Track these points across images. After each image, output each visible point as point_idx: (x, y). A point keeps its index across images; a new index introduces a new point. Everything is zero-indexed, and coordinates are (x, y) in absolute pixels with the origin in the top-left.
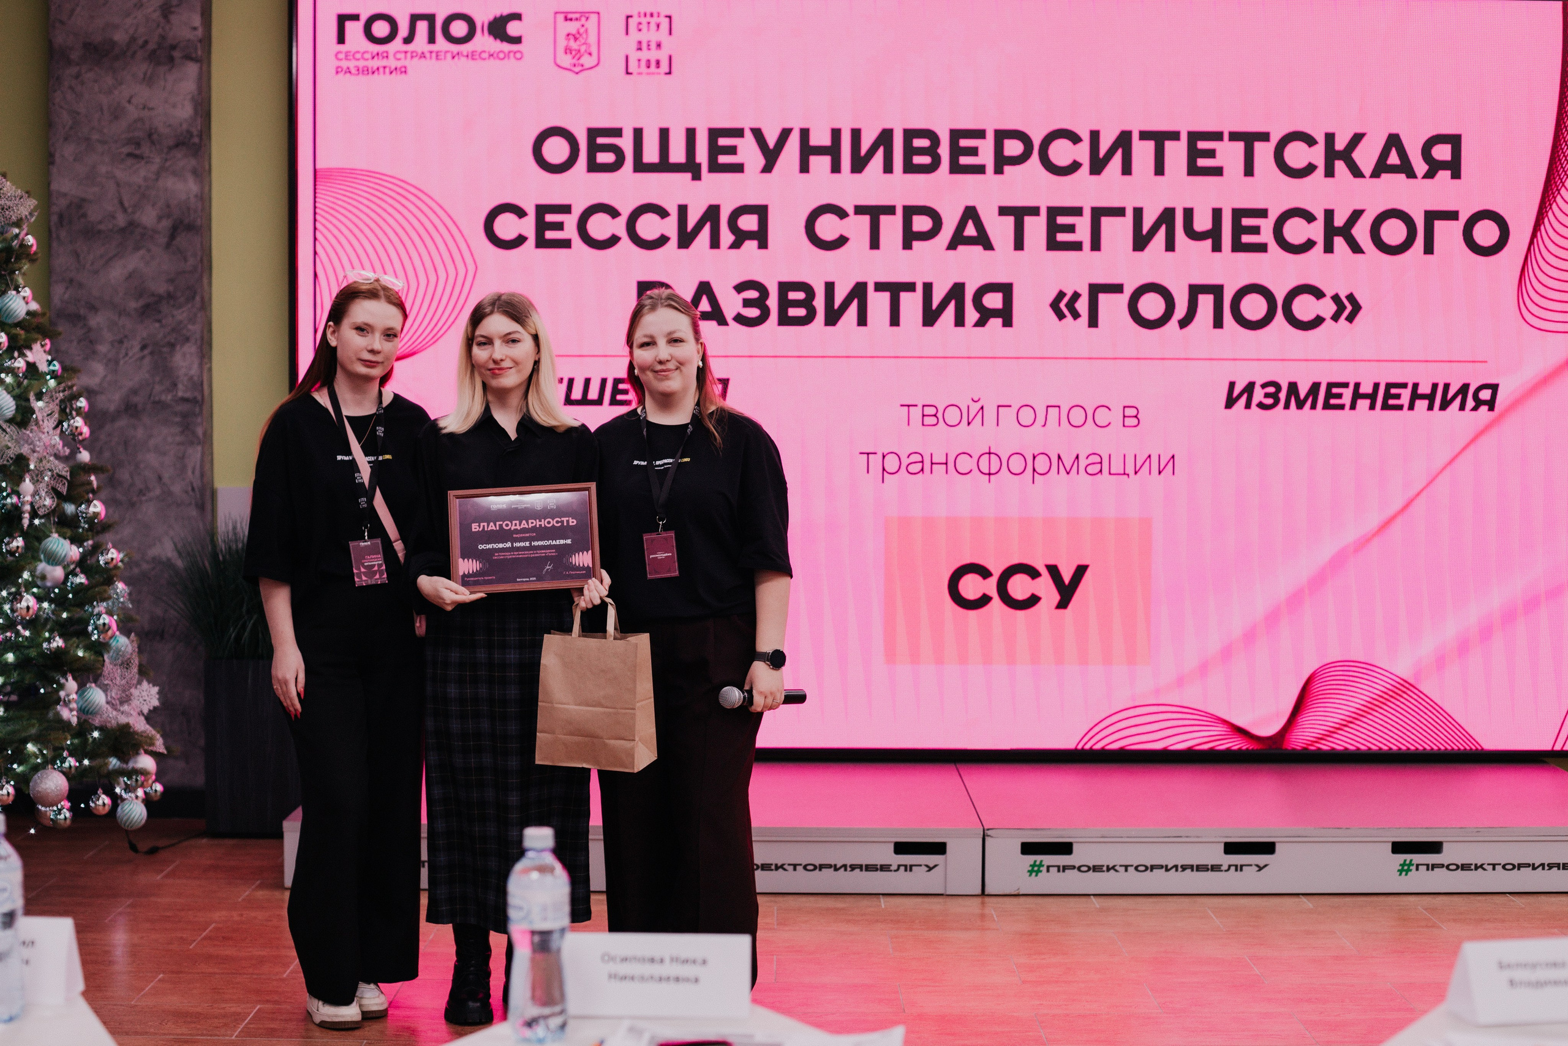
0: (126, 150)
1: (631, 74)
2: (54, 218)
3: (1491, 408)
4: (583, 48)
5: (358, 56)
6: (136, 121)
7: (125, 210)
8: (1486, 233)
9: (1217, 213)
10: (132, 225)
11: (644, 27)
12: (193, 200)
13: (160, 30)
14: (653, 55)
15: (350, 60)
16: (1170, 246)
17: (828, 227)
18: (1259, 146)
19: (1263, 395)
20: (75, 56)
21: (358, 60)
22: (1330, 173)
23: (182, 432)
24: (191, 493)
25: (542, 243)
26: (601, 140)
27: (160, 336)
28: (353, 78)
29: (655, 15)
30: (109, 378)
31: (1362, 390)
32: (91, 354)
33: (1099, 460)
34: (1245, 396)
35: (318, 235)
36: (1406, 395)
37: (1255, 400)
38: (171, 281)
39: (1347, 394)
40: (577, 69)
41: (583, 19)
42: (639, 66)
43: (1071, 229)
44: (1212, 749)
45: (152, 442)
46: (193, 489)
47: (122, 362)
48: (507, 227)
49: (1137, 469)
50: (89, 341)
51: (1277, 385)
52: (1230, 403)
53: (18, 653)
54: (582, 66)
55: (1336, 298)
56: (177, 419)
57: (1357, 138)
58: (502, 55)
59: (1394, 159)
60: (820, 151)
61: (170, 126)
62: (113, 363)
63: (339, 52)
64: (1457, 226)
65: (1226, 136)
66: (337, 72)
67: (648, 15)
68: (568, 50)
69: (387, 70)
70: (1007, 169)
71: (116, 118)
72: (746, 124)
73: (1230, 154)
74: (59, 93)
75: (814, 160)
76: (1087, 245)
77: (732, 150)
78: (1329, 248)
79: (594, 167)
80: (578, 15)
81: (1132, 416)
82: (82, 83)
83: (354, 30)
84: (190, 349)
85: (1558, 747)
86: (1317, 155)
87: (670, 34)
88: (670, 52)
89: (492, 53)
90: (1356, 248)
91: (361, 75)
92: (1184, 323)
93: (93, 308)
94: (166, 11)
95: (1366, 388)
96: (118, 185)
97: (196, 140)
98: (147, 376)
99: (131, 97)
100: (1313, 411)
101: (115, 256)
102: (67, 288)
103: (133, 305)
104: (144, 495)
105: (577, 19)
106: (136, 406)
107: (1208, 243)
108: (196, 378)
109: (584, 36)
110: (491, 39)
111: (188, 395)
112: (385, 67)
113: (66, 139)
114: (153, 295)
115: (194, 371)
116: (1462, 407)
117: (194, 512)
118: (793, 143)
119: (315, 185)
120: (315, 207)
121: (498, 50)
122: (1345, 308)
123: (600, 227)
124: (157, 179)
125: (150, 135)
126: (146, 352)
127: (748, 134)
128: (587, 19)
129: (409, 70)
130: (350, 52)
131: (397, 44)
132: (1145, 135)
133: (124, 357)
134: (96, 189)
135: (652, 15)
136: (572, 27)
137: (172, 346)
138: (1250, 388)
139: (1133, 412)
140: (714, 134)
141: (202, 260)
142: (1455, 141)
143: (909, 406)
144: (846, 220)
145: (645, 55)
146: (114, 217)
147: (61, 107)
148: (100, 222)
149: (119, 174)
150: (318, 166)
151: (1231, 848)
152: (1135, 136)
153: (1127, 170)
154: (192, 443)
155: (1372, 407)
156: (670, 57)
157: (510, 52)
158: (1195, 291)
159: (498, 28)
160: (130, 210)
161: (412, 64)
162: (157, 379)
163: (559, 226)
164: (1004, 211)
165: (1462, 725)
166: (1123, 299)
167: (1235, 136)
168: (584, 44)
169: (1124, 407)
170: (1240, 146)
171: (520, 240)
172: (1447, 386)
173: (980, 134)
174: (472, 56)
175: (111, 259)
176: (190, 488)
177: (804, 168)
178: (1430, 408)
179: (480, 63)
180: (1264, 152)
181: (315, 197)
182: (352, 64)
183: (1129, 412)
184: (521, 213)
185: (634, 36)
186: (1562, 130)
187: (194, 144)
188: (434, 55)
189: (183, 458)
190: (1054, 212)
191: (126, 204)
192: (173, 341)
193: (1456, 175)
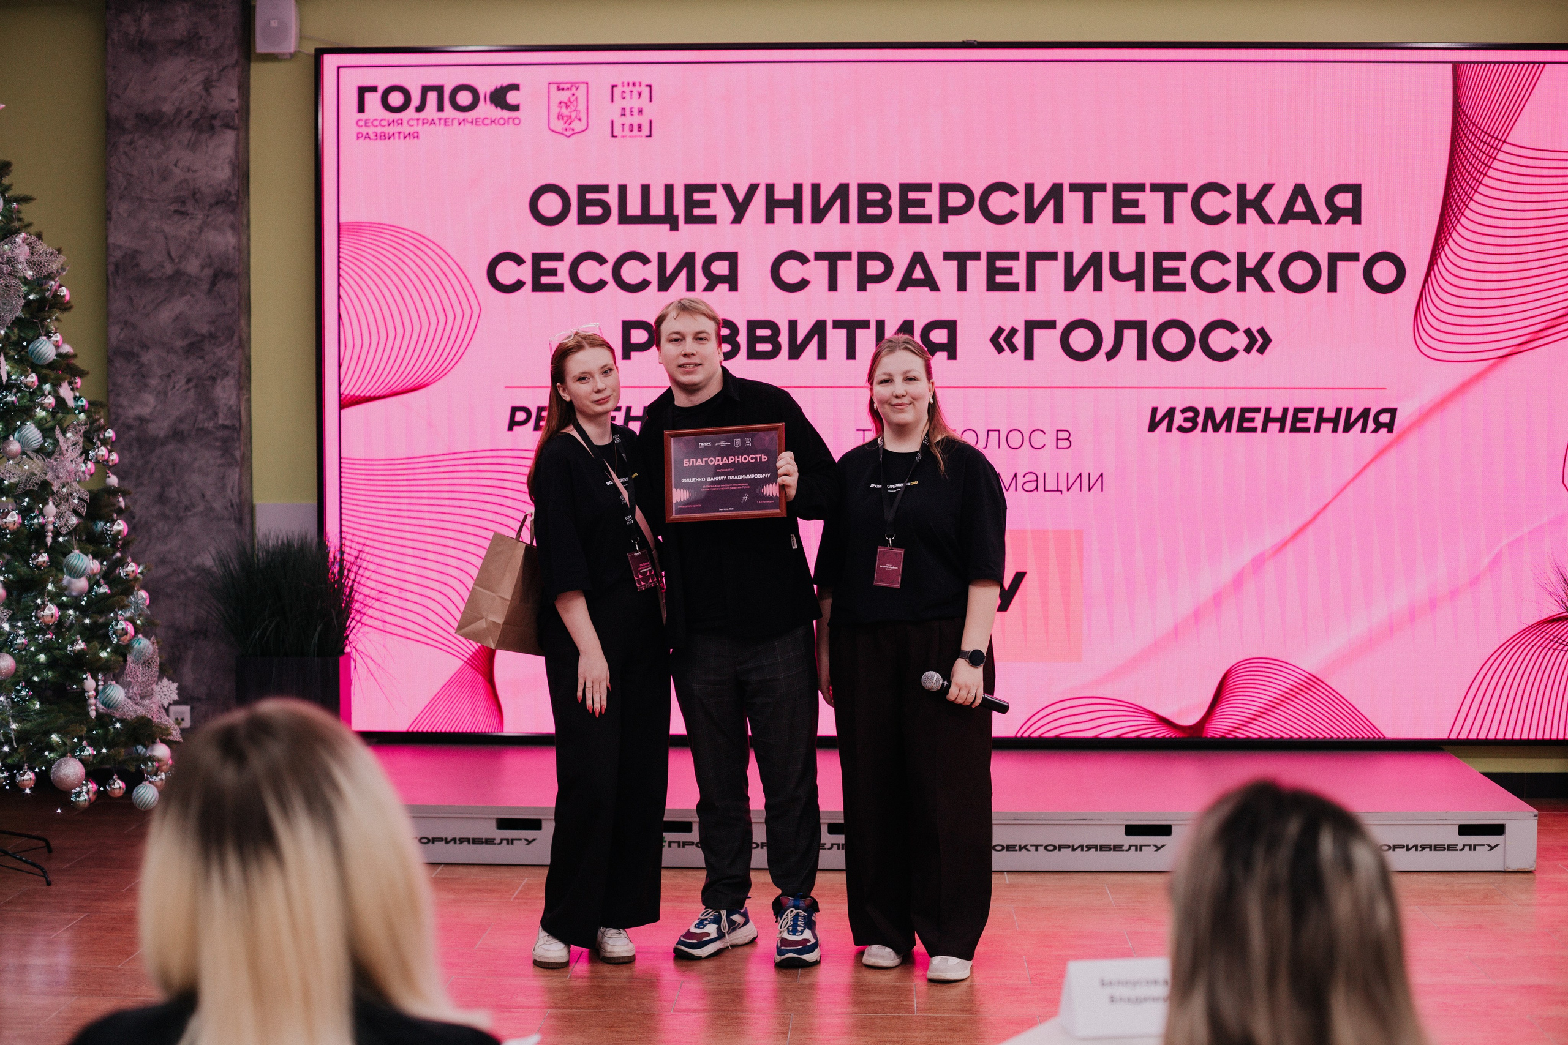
0: (172, 208)
1: (616, 137)
2: (111, 268)
3: (1390, 431)
4: (574, 115)
5: (376, 123)
6: (182, 182)
7: (172, 260)
8: (1384, 273)
9: (1140, 257)
10: (178, 273)
11: (627, 95)
12: (231, 251)
13: (202, 102)
14: (636, 120)
15: (369, 126)
16: (1098, 286)
17: (791, 272)
18: (1178, 197)
19: (1182, 419)
20: (128, 125)
21: (377, 126)
22: (1242, 219)
23: (223, 456)
24: (230, 509)
25: (538, 287)
26: (589, 196)
27: (203, 371)
28: (372, 142)
29: (637, 84)
30: (158, 408)
31: (1273, 415)
32: (143, 387)
33: (1035, 479)
34: (1166, 420)
35: (342, 281)
36: (1312, 418)
37: (1176, 424)
38: (213, 322)
39: (1259, 418)
40: (568, 133)
41: (574, 89)
42: (623, 130)
43: (1008, 271)
44: (1138, 737)
45: (196, 464)
46: (232, 506)
47: (170, 394)
48: (507, 273)
49: (1069, 486)
50: (142, 376)
51: (1195, 411)
52: (1153, 426)
53: (49, 654)
54: (573, 130)
55: (1248, 332)
56: (218, 444)
57: (1266, 189)
58: (502, 122)
59: (1300, 207)
60: (784, 204)
61: (211, 186)
62: (162, 395)
63: (359, 120)
64: (1359, 267)
65: (1148, 188)
66: (358, 138)
67: (631, 84)
68: (560, 116)
69: (402, 135)
70: (951, 218)
71: (164, 179)
72: (719, 180)
73: (1151, 204)
74: (115, 157)
75: (779, 212)
76: (1023, 286)
77: (706, 204)
78: (1241, 287)
79: (583, 219)
80: (569, 86)
81: (1064, 439)
82: (135, 149)
83: (373, 100)
84: (230, 382)
85: (1453, 736)
86: (1230, 204)
87: (651, 101)
88: (650, 118)
89: (493, 119)
90: (1266, 287)
91: (378, 140)
92: (1111, 355)
93: (145, 347)
94: (208, 85)
95: (1276, 413)
96: (166, 238)
97: (234, 198)
98: (192, 406)
99: (177, 161)
100: (1228, 434)
101: (165, 300)
102: (122, 329)
103: (179, 343)
104: (190, 511)
105: (568, 89)
106: (182, 432)
107: (1132, 284)
108: (234, 408)
109: (575, 103)
110: (493, 107)
111: (227, 423)
112: (399, 133)
113: (121, 198)
114: (197, 334)
115: (233, 401)
116: (1364, 430)
117: (233, 526)
118: (760, 197)
119: (339, 237)
120: (339, 257)
121: (499, 117)
122: (1257, 340)
123: (589, 272)
124: (200, 233)
125: (194, 194)
126: (191, 385)
127: (720, 189)
128: (577, 88)
129: (421, 135)
130: (369, 120)
131: (410, 112)
132: (1074, 188)
133: (172, 389)
134: (147, 242)
135: (634, 85)
136: (564, 96)
137: (213, 379)
138: (1171, 412)
139: (1066, 435)
140: (690, 189)
141: (239, 304)
142: (1355, 190)
143: (864, 430)
144: (808, 265)
145: (628, 120)
146: (163, 267)
147: (117, 171)
148: (151, 271)
149: (167, 229)
150: (341, 221)
151: (1131, 830)
152: (1066, 188)
153: (1058, 218)
154: (231, 465)
155: (1282, 430)
156: (651, 122)
157: (509, 118)
158: (1121, 326)
159: (499, 97)
160: (176, 261)
161: (423, 130)
162: (201, 408)
163: (553, 272)
164: (948, 256)
165: (1366, 716)
166: (1056, 334)
167: (1155, 188)
168: (574, 110)
169: (1058, 431)
170: (1160, 196)
171: (519, 285)
172: (1350, 411)
173: (927, 188)
174: (475, 122)
175: (160, 304)
176: (229, 505)
177: (770, 219)
178: (1335, 430)
179: (483, 128)
180: (1182, 202)
181: (339, 248)
182: (371, 130)
183: (1062, 435)
184: (519, 260)
185: (619, 103)
186: (1453, 179)
187: (232, 202)
188: (443, 122)
189: (223, 478)
190: (993, 257)
191: (174, 255)
192: (214, 375)
193: (1357, 220)
